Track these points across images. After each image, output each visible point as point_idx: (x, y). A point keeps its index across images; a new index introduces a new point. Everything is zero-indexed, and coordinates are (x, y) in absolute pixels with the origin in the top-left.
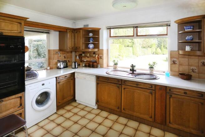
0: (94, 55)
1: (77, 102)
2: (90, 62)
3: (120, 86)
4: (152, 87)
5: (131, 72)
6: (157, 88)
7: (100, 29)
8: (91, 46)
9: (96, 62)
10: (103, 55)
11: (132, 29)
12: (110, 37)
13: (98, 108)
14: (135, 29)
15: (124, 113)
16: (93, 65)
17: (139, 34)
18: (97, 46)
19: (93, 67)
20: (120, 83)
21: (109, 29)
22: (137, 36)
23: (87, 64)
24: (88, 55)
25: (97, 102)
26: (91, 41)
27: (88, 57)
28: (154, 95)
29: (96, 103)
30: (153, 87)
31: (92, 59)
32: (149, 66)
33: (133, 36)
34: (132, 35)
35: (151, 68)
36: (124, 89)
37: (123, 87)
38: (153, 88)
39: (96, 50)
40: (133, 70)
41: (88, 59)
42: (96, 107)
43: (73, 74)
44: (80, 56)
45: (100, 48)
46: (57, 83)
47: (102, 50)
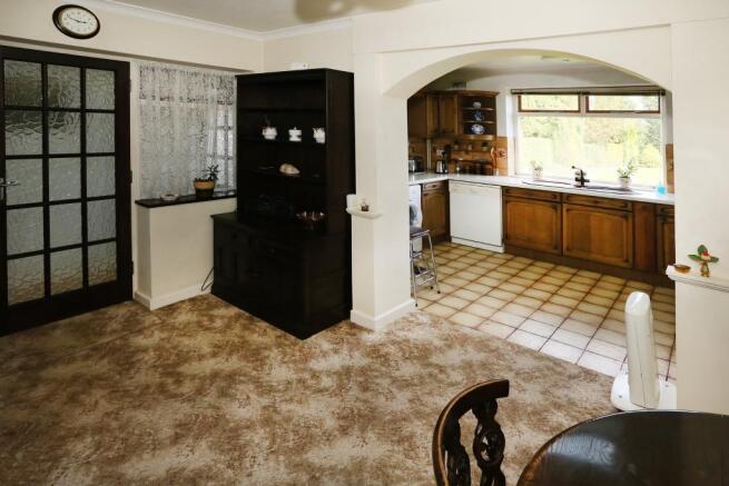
0: (485, 149)
1: (454, 240)
2: (475, 162)
3: (559, 205)
4: (626, 206)
5: (579, 184)
6: (638, 207)
7: (497, 93)
8: (478, 129)
9: (488, 163)
10: (506, 149)
11: (575, 97)
12: (520, 110)
13: (506, 252)
14: (583, 98)
15: (568, 256)
16: (483, 168)
17: (591, 108)
18: (491, 129)
19: (483, 172)
20: (558, 200)
21: (518, 93)
22: (588, 111)
23: (467, 168)
24: (470, 148)
25: (506, 238)
26: (478, 119)
27: (467, 152)
28: (630, 220)
29: (503, 241)
30: (630, 205)
31: (477, 157)
32: (618, 175)
33: (579, 111)
34: (577, 109)
35: (625, 177)
36: (568, 210)
37: (565, 206)
38: (629, 208)
39: (490, 138)
40: (581, 180)
41: (469, 157)
42: (501, 250)
43: (445, 183)
44: (448, 149)
45: (499, 133)
46: (423, 195)
47: (505, 138)
